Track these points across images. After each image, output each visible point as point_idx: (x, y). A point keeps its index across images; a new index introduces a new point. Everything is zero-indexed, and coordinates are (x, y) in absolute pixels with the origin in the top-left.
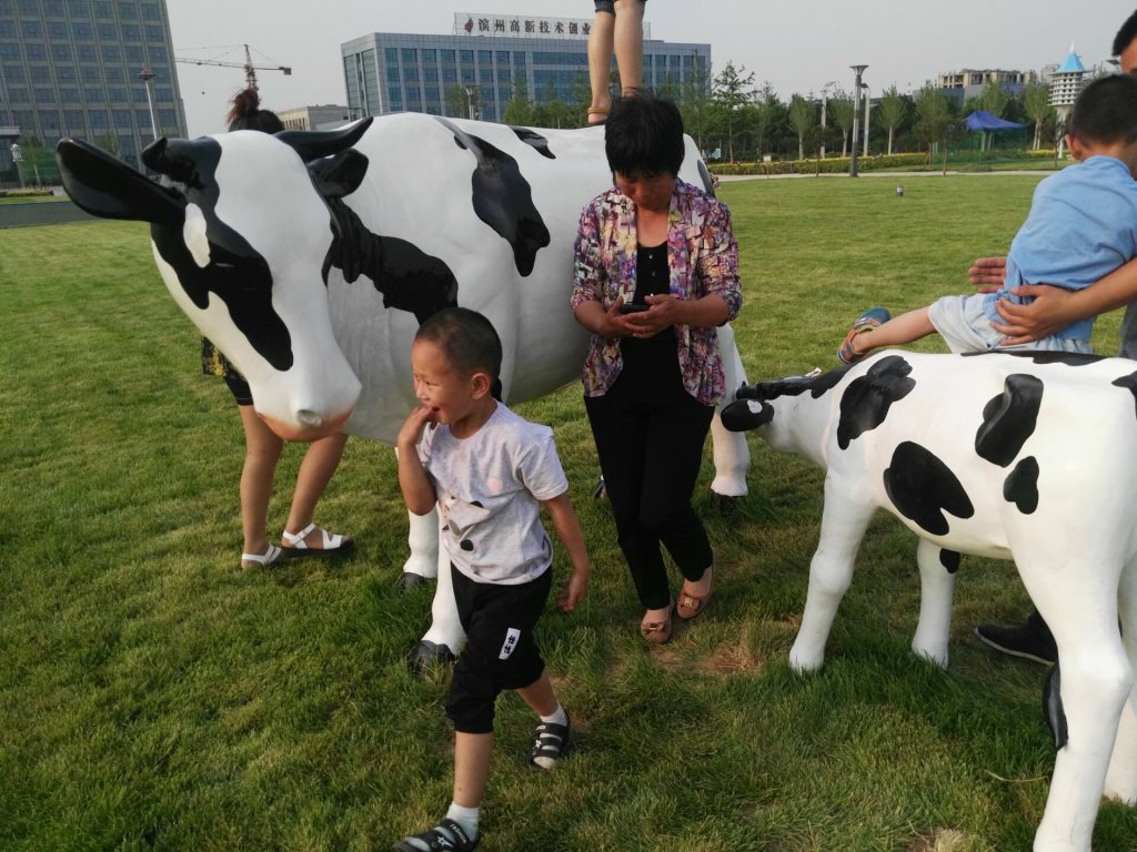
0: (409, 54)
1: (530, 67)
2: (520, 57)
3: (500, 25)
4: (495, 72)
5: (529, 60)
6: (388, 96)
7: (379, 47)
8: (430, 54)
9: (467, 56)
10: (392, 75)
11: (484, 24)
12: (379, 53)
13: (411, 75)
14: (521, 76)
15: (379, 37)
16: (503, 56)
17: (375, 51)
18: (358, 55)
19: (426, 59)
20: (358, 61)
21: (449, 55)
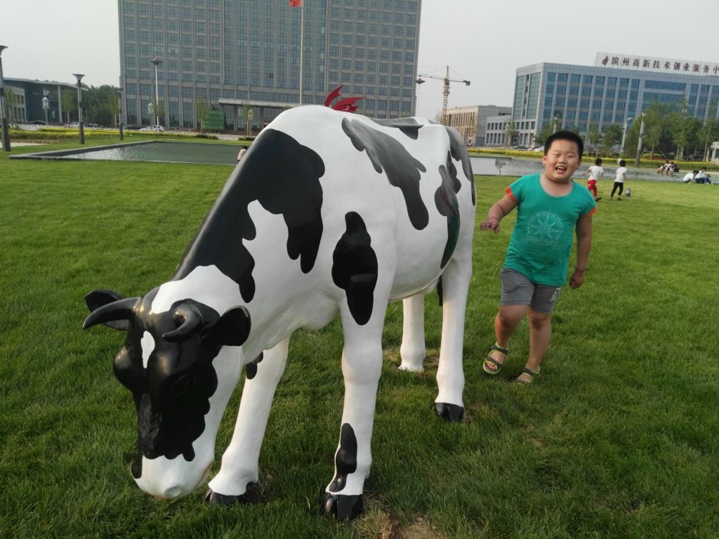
0: (563, 77)
1: (642, 89)
2: (636, 83)
3: (626, 62)
4: (617, 92)
5: (642, 85)
6: (544, 102)
7: (544, 72)
8: (576, 77)
9: (601, 80)
10: (549, 89)
11: (615, 60)
12: (544, 76)
13: (561, 90)
14: (634, 96)
15: (546, 65)
16: (625, 82)
17: (542, 74)
18: (528, 76)
20: (528, 79)
21: (589, 79)
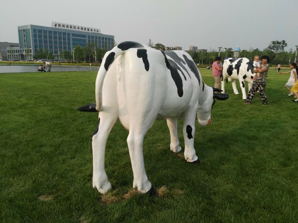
0: (40, 31)
1: (71, 37)
2: (69, 34)
3: (64, 26)
4: (62, 38)
5: (71, 35)
6: (34, 41)
7: (32, 28)
8: (45, 31)
9: (55, 33)
10: (35, 36)
11: (59, 25)
12: (32, 30)
13: (40, 36)
14: (69, 39)
15: (32, 26)
16: (64, 34)
17: (30, 29)
18: (24, 30)
19: (44, 33)
20: (24, 31)
21: (50, 32)
